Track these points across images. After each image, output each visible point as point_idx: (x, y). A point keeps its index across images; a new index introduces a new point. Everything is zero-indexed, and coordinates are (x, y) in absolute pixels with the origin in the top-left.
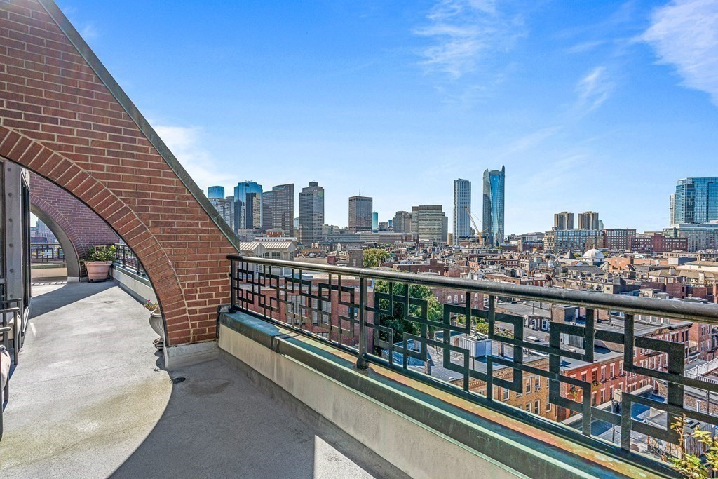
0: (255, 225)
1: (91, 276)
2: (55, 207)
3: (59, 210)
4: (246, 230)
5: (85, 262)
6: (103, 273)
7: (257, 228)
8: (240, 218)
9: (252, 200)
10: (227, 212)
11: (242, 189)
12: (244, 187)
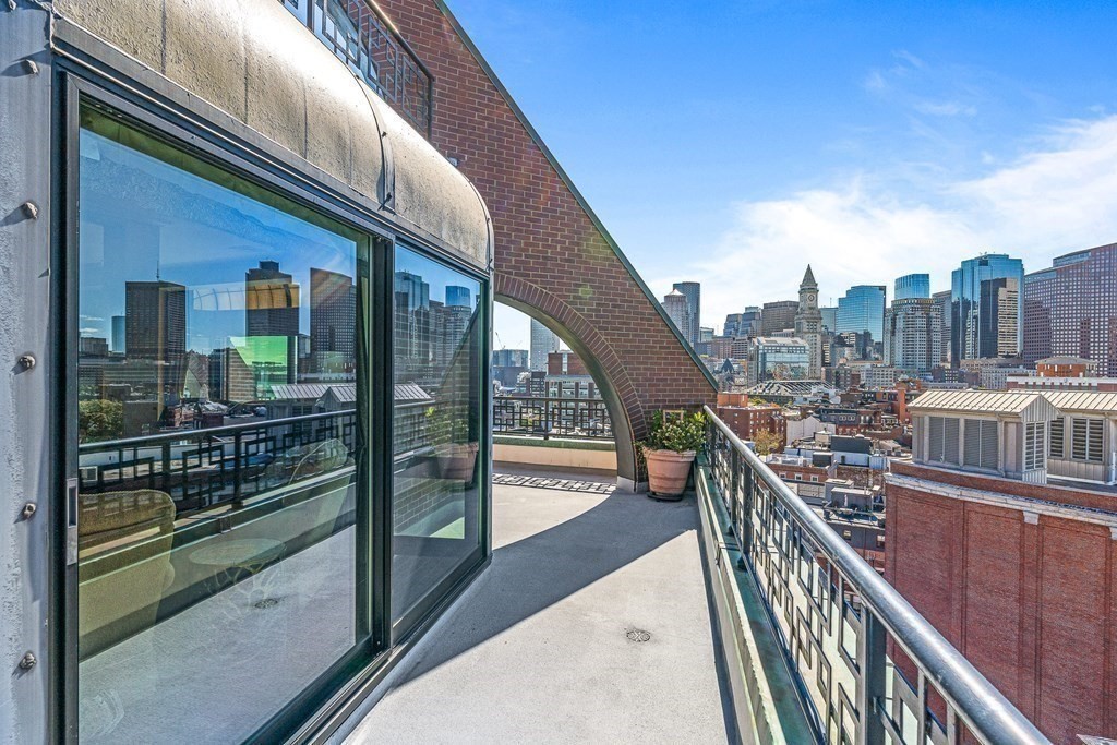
0: (1002, 349)
1: (654, 484)
2: (592, 322)
3: (600, 328)
4: (978, 361)
5: (645, 449)
6: (676, 479)
7: (1008, 356)
8: (965, 335)
9: (996, 294)
10: (936, 325)
11: (970, 274)
12: (977, 269)
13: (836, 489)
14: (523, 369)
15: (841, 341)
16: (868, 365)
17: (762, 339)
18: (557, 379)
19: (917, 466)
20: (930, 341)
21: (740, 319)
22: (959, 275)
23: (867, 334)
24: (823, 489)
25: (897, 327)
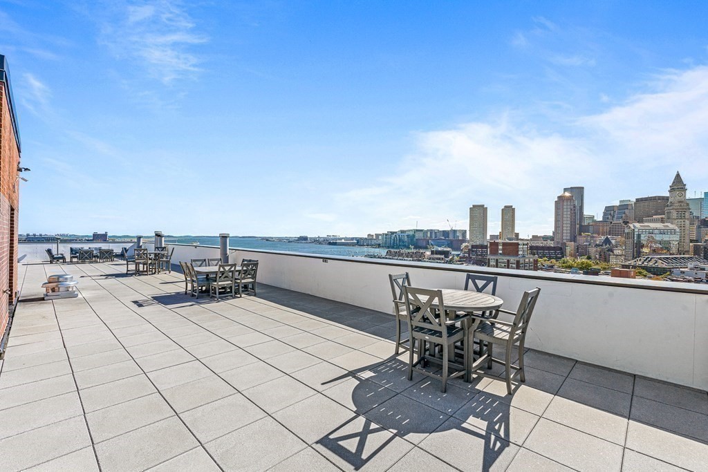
14: (464, 241)
17: (637, 225)
18: (495, 257)
21: (616, 209)
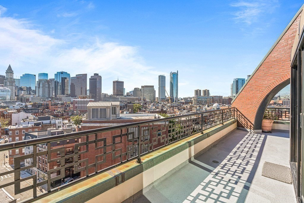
0: (66, 93)
4: (61, 95)
9: (65, 80)
10: (51, 87)
11: (59, 75)
12: (60, 74)
13: (51, 131)
15: (21, 89)
16: (32, 96)
19: (89, 120)
20: (49, 90)
22: (56, 75)
23: (30, 88)
24: (47, 132)
25: (40, 86)
